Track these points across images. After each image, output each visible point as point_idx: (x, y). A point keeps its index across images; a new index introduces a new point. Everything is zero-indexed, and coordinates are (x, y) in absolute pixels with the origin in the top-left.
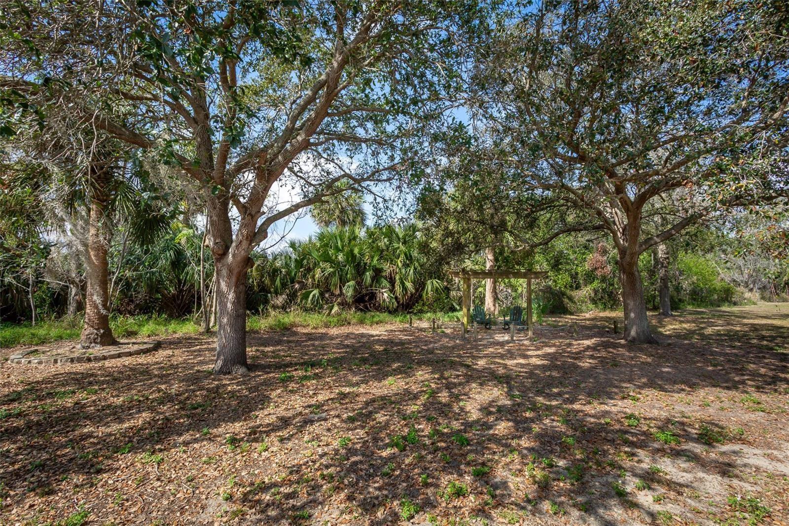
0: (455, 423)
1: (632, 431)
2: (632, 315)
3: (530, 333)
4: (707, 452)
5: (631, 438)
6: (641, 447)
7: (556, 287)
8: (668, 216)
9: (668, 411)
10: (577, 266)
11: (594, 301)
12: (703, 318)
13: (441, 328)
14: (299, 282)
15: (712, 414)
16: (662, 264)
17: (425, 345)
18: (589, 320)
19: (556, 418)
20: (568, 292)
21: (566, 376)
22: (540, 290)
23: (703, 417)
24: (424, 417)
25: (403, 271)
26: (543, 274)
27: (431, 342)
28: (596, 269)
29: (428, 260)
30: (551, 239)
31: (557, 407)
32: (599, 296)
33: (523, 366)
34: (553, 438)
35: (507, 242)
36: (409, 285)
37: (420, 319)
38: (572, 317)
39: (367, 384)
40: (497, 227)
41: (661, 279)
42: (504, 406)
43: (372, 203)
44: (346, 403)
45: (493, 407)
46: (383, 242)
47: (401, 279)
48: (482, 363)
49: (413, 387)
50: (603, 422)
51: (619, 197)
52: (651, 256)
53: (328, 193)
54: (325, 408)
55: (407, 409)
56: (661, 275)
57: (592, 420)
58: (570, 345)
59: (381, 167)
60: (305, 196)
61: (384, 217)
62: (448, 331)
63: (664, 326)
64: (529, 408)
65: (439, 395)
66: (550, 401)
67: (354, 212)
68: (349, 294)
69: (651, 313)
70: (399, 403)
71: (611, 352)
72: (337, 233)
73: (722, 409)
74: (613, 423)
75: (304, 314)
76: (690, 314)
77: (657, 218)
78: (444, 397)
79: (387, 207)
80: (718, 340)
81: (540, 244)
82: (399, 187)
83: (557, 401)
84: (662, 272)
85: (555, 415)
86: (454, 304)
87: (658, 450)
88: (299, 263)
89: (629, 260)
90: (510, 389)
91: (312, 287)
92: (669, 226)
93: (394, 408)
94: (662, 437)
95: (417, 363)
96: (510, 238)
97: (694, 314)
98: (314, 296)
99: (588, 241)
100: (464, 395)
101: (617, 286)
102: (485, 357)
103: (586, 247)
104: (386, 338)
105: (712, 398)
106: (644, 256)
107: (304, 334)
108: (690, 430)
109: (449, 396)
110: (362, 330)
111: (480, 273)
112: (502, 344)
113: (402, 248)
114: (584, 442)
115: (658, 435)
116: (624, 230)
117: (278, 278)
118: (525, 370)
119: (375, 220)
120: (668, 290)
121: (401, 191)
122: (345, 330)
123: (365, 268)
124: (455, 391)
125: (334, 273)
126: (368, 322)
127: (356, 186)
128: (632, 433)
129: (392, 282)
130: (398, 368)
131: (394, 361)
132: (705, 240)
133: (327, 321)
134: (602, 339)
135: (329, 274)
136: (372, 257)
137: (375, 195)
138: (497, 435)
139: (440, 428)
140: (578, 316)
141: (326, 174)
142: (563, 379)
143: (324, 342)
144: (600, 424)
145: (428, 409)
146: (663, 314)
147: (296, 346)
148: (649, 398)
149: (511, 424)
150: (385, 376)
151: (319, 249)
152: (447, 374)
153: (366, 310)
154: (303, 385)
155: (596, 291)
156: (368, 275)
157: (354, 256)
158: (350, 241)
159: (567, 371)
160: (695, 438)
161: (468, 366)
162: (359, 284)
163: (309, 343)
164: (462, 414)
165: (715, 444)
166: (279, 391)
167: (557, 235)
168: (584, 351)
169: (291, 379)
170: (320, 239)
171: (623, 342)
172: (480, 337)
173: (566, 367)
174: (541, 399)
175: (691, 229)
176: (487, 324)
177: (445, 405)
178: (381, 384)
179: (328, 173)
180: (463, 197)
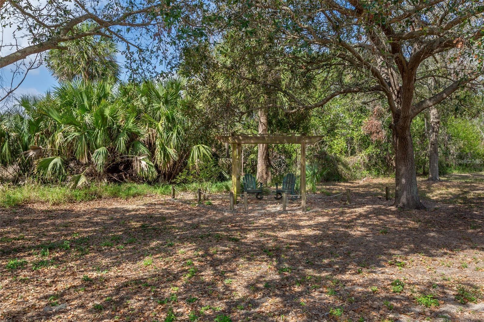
0: (218, 303)
1: (397, 297)
2: (404, 181)
3: (303, 202)
4: (462, 312)
5: (395, 304)
6: (404, 313)
7: (331, 152)
8: (440, 79)
9: (431, 275)
10: (353, 130)
11: (368, 168)
12: (466, 182)
13: (208, 199)
14: (34, 149)
15: (469, 275)
16: (433, 128)
17: (190, 219)
18: (362, 187)
19: (325, 290)
20: (343, 158)
21: (337, 246)
22: (315, 156)
23: (461, 278)
24: (184, 299)
25: (165, 136)
26: (318, 139)
27: (196, 215)
28: (371, 133)
29: (193, 123)
30: (328, 100)
31: (326, 279)
32: (373, 161)
33: (293, 237)
34: (321, 310)
35: (282, 103)
36: (171, 151)
37: (185, 190)
38: (346, 184)
39: (119, 266)
40: (270, 86)
41: (432, 144)
42: (272, 281)
43: (124, 52)
44: (93, 291)
45: (261, 282)
46: (140, 102)
47: (162, 145)
48: (251, 236)
49: (173, 267)
50: (370, 290)
51: (395, 56)
52: (424, 120)
53: (66, 37)
54: (67, 297)
55: (165, 292)
56: (432, 140)
57: (360, 289)
58: (342, 213)
59: (135, 9)
60: (35, 40)
61: (140, 71)
62: (216, 203)
63: (432, 192)
64: (298, 282)
65: (203, 273)
66: (320, 272)
67: (102, 63)
68: (100, 162)
69: (421, 179)
70: (157, 285)
71: (382, 220)
72: (83, 89)
73: (477, 269)
74: (379, 290)
75: (42, 187)
76: (456, 179)
77: (430, 81)
78: (208, 275)
79: (144, 58)
80: (478, 203)
81: (316, 106)
82: (157, 35)
83: (327, 272)
84: (433, 137)
85: (325, 286)
86: (223, 173)
87: (420, 314)
88: (34, 126)
89: (401, 124)
90: (280, 262)
91: (53, 155)
92: (441, 90)
93: (150, 292)
94: (424, 300)
95: (179, 239)
96: (285, 99)
97: (459, 179)
98: (55, 164)
99: (364, 103)
100: (230, 271)
101: (390, 152)
102: (255, 229)
103: (361, 110)
104: (144, 212)
105: (469, 259)
106: (417, 120)
107: (42, 211)
108: (448, 291)
109: (213, 274)
110: (116, 205)
111: (251, 138)
112: (273, 215)
113: (164, 109)
114: (351, 312)
115: (420, 299)
116: (398, 92)
117: (6, 144)
118: (296, 242)
119: (129, 74)
120: (437, 155)
121: (161, 41)
122: (95, 205)
123: (119, 132)
124: (221, 268)
125: (79, 138)
126: (123, 195)
127: (103, 30)
128: (396, 299)
129: (151, 147)
130: (157, 247)
131: (152, 238)
132: (472, 104)
133: (72, 196)
134: (374, 206)
135: (74, 139)
136: (127, 119)
137: (128, 43)
138: (263, 312)
139: (202, 310)
140: (352, 183)
141: (62, 13)
142: (334, 249)
143: (67, 221)
144: (367, 292)
145: (189, 290)
146: (431, 179)
147: (31, 227)
148: (414, 263)
149: (278, 299)
150: (142, 255)
151: (60, 108)
152: (212, 251)
153: (120, 181)
154: (39, 273)
155: (370, 157)
156: (122, 140)
157: (104, 118)
158: (100, 99)
159: (338, 240)
160: (452, 300)
161: (236, 240)
162: (111, 150)
163: (48, 222)
164: (227, 293)
165: (469, 303)
166: (6, 282)
167: (333, 96)
168: (356, 219)
169: (23, 266)
170: (61, 96)
171: (393, 208)
172: (250, 208)
173: (337, 236)
174: (310, 270)
175: (461, 93)
176: (258, 194)
177: (208, 284)
178: (136, 266)
179: (66, 12)
180: (232, 51)
